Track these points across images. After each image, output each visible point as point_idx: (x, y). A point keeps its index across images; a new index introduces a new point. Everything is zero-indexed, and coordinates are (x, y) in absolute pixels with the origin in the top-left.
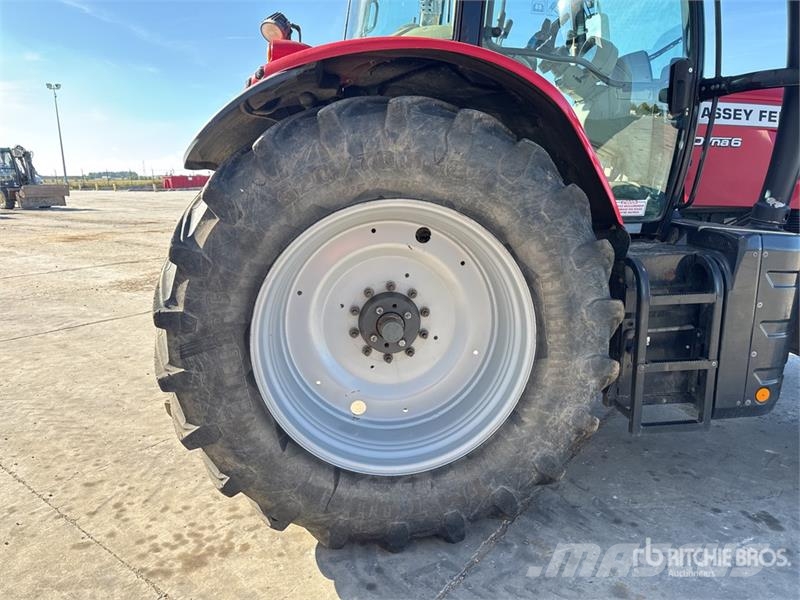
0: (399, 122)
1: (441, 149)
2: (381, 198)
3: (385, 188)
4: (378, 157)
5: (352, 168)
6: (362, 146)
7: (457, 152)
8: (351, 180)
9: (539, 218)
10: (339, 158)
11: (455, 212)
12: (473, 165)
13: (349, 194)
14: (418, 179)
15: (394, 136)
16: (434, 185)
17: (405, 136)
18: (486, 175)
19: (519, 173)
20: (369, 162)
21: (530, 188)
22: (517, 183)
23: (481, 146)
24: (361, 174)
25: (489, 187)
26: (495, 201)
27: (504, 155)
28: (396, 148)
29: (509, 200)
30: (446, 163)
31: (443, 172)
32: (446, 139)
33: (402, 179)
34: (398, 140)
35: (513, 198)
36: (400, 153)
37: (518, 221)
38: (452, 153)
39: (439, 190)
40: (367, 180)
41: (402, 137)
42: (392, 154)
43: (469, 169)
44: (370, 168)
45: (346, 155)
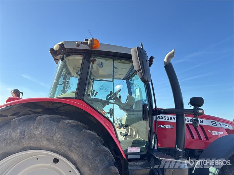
0: (39, 124)
1: (53, 133)
2: (31, 149)
3: (32, 146)
4: (30, 135)
5: (20, 139)
6: (25, 132)
7: (59, 134)
8: (19, 143)
9: (88, 158)
10: (16, 136)
11: (58, 155)
12: (64, 139)
13: (18, 148)
14: (45, 143)
15: (37, 128)
16: (50, 145)
17: (41, 128)
18: (69, 142)
19: (81, 142)
20: (27, 137)
21: (85, 147)
22: (80, 145)
23: (68, 132)
24: (23, 141)
25: (70, 146)
26: (72, 151)
27: (76, 135)
28: (37, 133)
29: (77, 151)
30: (54, 138)
31: (53, 141)
32: (56, 129)
33: (38, 143)
34: (38, 130)
35: (78, 150)
36: (38, 134)
37: (80, 159)
38: (57, 134)
39: (52, 147)
40: (26, 144)
41: (39, 129)
42: (35, 134)
43: (63, 140)
44: (27, 139)
45: (18, 134)
